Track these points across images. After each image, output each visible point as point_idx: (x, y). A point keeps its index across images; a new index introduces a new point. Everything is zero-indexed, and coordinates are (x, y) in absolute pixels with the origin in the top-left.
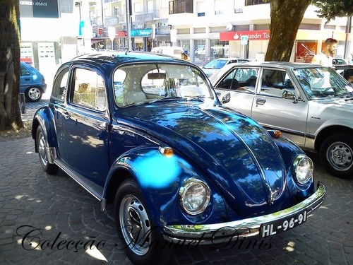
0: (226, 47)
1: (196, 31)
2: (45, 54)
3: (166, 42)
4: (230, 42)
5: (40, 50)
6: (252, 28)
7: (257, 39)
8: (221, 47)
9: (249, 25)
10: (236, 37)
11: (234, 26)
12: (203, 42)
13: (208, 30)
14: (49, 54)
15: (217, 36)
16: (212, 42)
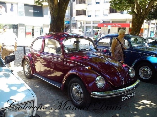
0: (100, 29)
1: (87, 23)
2: (36, 31)
3: (74, 27)
4: (102, 28)
5: (35, 29)
6: (111, 22)
7: (113, 27)
8: (98, 30)
9: (110, 21)
10: (105, 26)
11: (103, 21)
12: (90, 27)
13: (92, 23)
14: (38, 31)
15: (96, 25)
16: (94, 28)
